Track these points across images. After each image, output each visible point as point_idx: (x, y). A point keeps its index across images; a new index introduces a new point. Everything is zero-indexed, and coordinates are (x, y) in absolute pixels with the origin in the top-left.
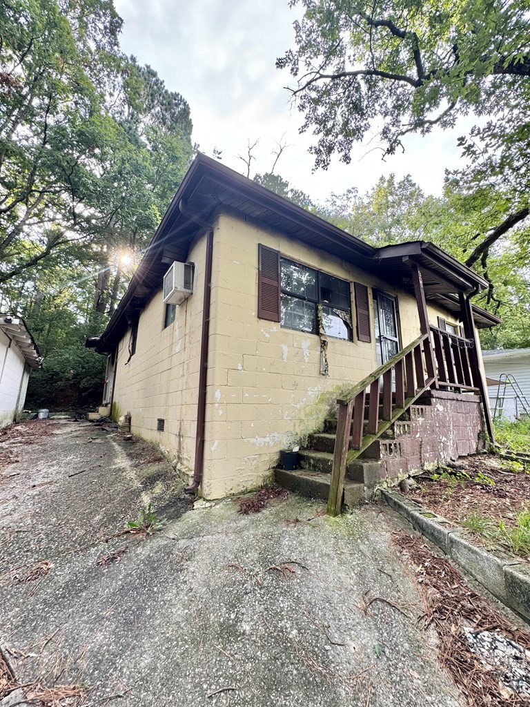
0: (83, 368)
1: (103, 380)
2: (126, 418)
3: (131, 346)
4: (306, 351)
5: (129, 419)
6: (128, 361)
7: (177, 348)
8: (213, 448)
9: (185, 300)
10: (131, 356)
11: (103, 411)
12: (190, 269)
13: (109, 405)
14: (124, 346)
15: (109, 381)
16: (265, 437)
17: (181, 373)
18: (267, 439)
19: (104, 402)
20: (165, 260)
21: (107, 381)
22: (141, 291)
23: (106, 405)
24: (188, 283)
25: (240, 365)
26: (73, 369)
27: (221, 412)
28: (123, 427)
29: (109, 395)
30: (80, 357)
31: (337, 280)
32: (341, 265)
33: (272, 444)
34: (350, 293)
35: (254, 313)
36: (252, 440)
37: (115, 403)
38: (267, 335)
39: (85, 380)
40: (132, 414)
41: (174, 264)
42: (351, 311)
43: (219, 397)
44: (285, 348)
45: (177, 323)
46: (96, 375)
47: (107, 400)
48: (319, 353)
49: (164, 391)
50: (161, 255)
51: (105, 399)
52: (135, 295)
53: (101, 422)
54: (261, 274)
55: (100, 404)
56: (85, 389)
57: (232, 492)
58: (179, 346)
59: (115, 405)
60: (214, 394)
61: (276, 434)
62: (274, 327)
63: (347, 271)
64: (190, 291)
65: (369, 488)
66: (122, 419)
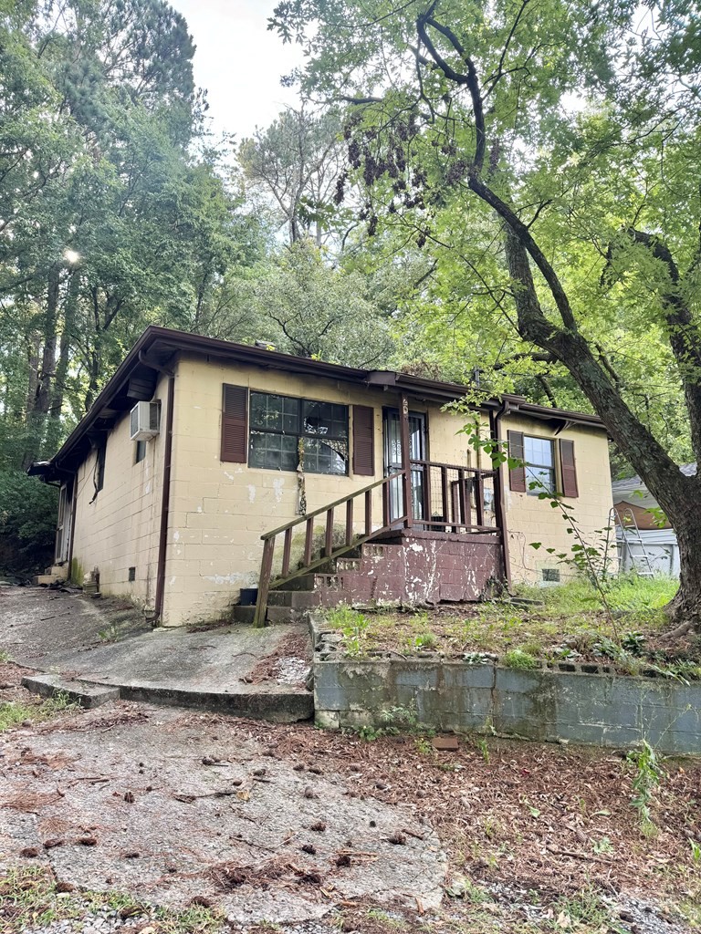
0: (21, 506)
1: (55, 526)
2: (93, 575)
3: (96, 477)
4: (279, 491)
5: (96, 576)
6: (94, 499)
7: (147, 490)
8: (171, 583)
9: (154, 438)
10: (97, 491)
11: (57, 573)
12: (156, 407)
13: (67, 565)
14: (87, 474)
15: (65, 528)
16: (225, 576)
17: (150, 516)
18: (228, 578)
19: (58, 560)
20: (131, 394)
21: (62, 528)
22: (106, 413)
23: (61, 564)
24: (154, 423)
25: (200, 508)
26: (7, 508)
27: (179, 552)
28: (89, 587)
29: (64, 549)
30: (16, 490)
31: (329, 405)
32: (334, 387)
33: (232, 582)
34: (348, 418)
35: (217, 456)
36: (211, 578)
37: (76, 559)
38: (231, 477)
39: (24, 526)
40: (100, 570)
41: (138, 404)
42: (348, 440)
43: (177, 538)
44: (252, 489)
45: (147, 460)
46: (41, 517)
47: (63, 555)
48: (295, 492)
49: (135, 537)
50: (126, 389)
51: (59, 556)
52: (99, 416)
53: (57, 587)
54: (225, 417)
55: (52, 563)
56: (26, 541)
57: (189, 622)
58: (148, 487)
59: (76, 564)
60: (174, 535)
61: (238, 573)
62: (241, 469)
63: (345, 393)
64: (156, 431)
65: (296, 611)
66: (87, 576)
